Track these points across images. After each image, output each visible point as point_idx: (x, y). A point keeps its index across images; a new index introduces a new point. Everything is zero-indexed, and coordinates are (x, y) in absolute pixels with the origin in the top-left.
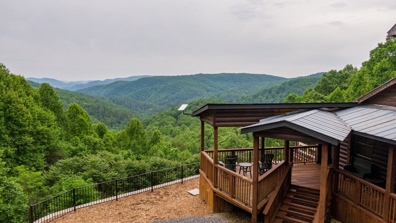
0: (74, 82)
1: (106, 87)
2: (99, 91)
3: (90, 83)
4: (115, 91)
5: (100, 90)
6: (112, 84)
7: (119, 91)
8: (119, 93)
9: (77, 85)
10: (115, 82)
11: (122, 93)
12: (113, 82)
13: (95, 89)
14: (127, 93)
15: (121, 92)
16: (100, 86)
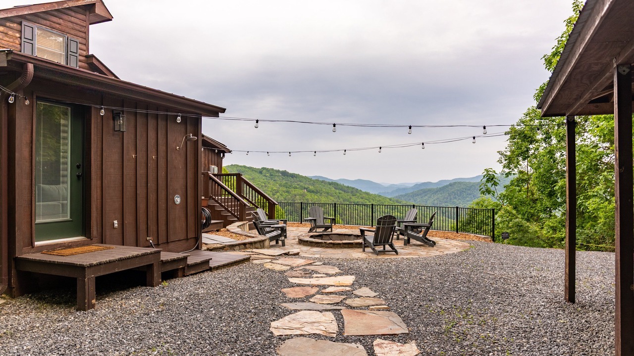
0: (396, 185)
1: (437, 192)
2: (426, 197)
3: (417, 185)
4: (449, 197)
5: (429, 195)
6: (447, 186)
7: (455, 198)
8: (455, 200)
9: (399, 189)
10: (451, 185)
11: (460, 201)
12: (448, 184)
13: (421, 195)
14: (468, 201)
15: (459, 199)
16: (429, 190)
